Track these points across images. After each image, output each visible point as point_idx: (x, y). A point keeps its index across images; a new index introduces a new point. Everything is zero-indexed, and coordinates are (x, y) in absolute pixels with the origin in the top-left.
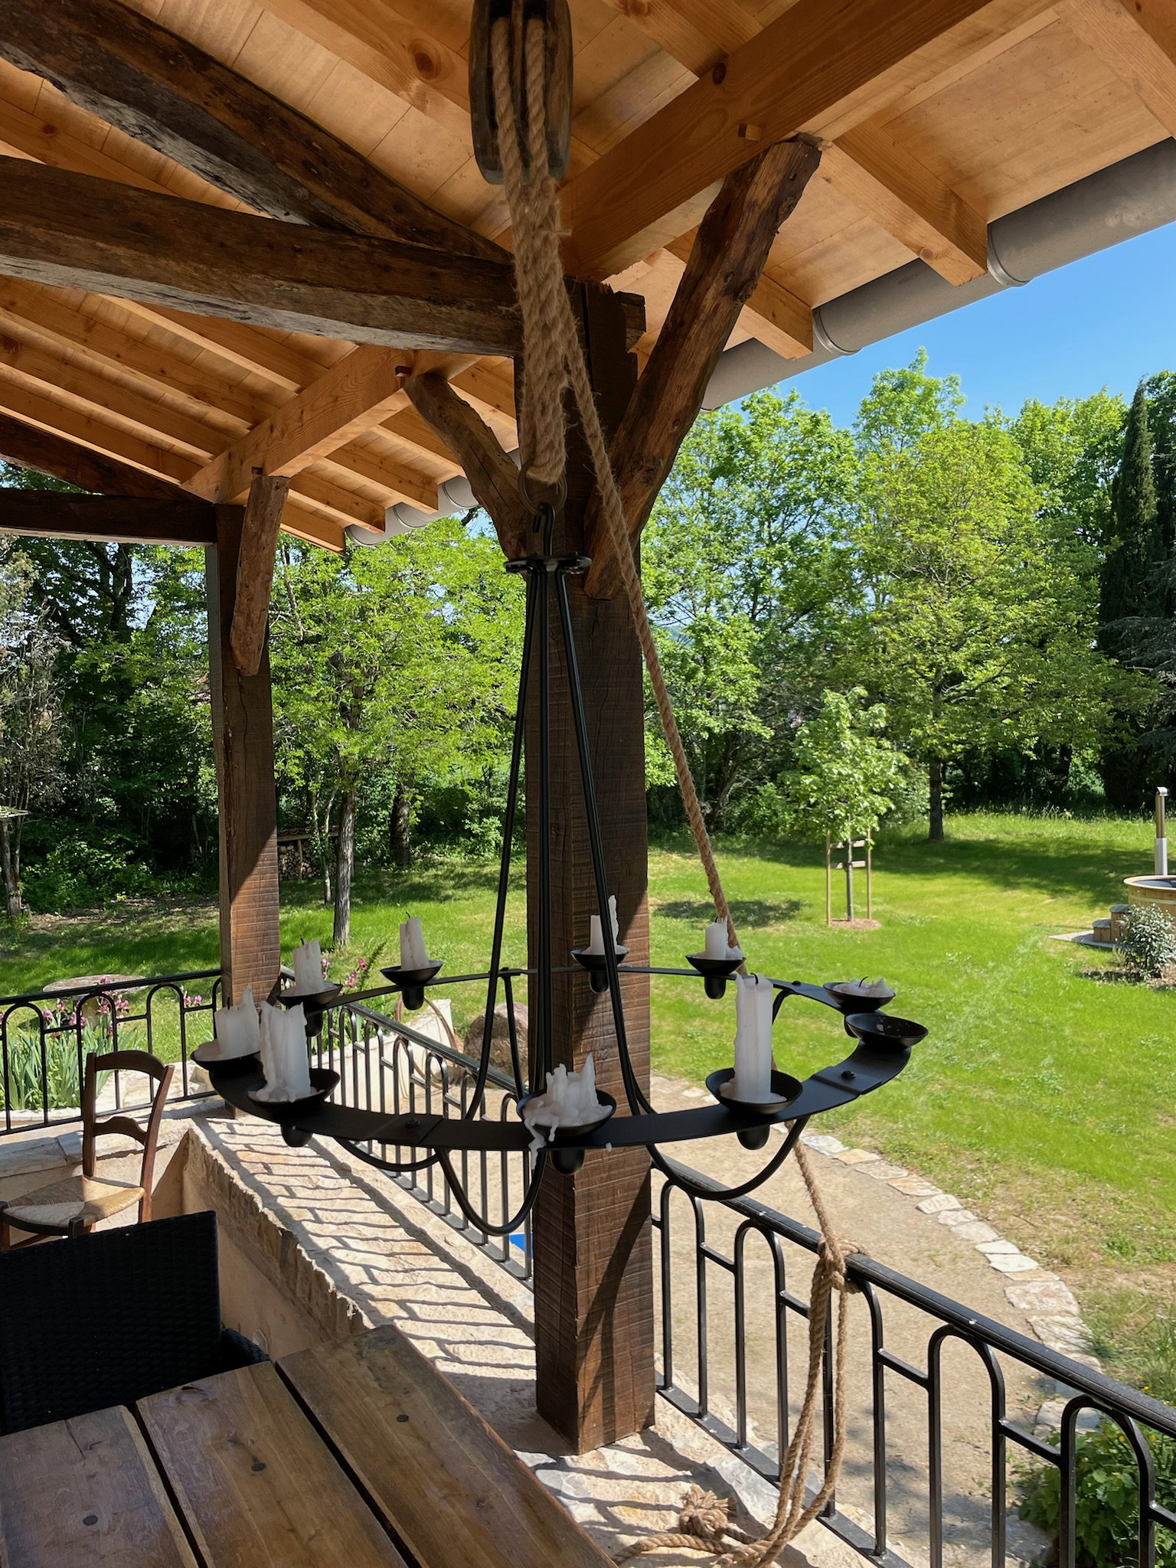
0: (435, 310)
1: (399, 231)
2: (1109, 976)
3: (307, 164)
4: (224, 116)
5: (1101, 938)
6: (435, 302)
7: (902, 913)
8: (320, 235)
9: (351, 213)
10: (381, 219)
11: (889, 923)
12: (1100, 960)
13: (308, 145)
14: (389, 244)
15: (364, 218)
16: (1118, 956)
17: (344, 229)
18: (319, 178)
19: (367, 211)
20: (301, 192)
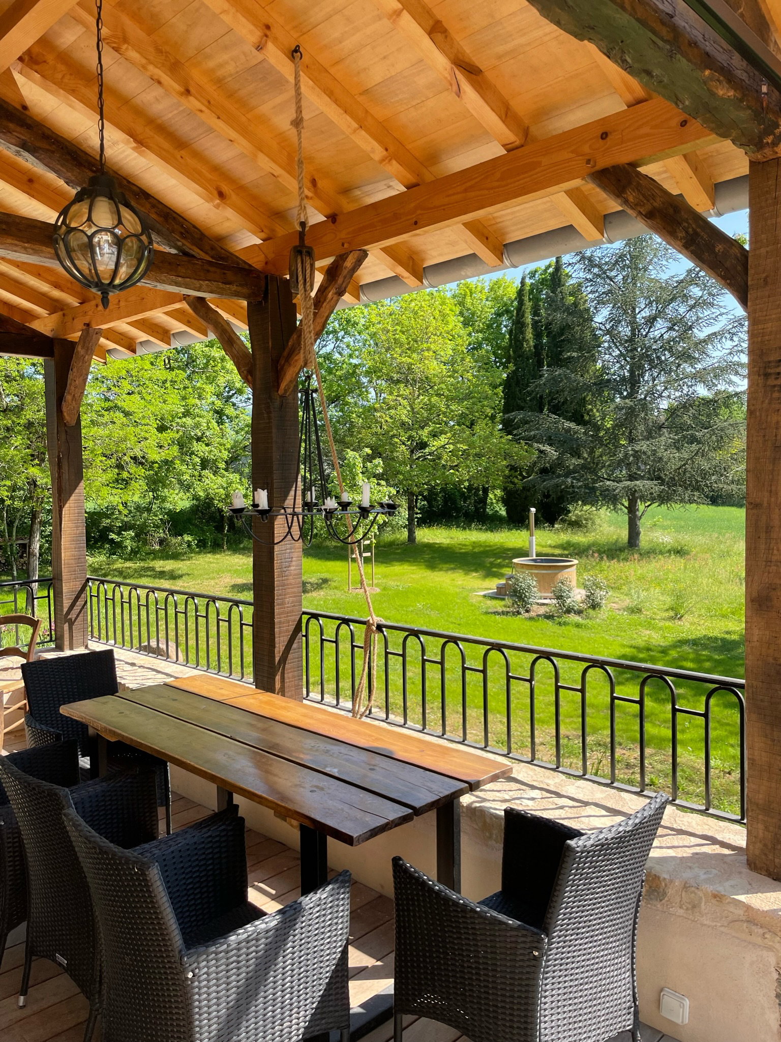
0: (224, 286)
1: (212, 257)
2: (503, 613)
3: (182, 233)
4: (154, 216)
5: (500, 594)
6: (225, 283)
7: (392, 583)
8: (185, 258)
9: (196, 251)
10: (206, 253)
11: (385, 589)
12: (498, 605)
13: (182, 226)
14: (210, 263)
15: (201, 253)
16: (508, 601)
17: (193, 256)
18: (185, 238)
19: (201, 250)
20: (179, 244)
